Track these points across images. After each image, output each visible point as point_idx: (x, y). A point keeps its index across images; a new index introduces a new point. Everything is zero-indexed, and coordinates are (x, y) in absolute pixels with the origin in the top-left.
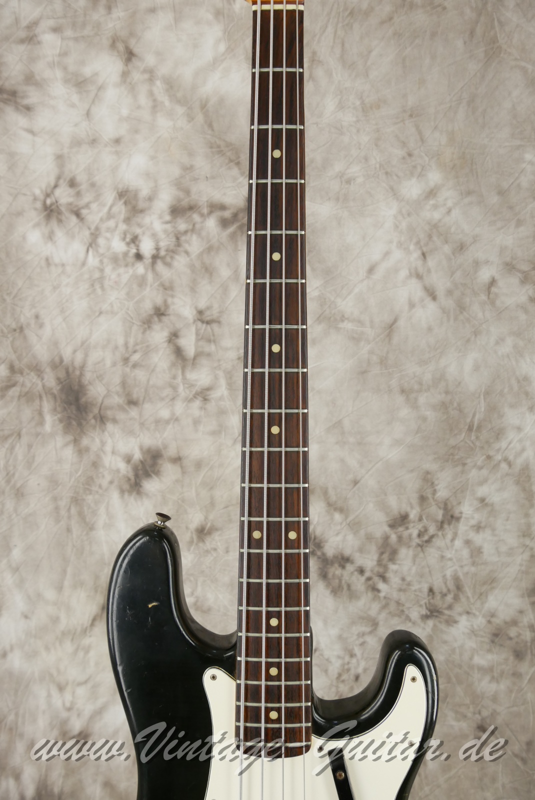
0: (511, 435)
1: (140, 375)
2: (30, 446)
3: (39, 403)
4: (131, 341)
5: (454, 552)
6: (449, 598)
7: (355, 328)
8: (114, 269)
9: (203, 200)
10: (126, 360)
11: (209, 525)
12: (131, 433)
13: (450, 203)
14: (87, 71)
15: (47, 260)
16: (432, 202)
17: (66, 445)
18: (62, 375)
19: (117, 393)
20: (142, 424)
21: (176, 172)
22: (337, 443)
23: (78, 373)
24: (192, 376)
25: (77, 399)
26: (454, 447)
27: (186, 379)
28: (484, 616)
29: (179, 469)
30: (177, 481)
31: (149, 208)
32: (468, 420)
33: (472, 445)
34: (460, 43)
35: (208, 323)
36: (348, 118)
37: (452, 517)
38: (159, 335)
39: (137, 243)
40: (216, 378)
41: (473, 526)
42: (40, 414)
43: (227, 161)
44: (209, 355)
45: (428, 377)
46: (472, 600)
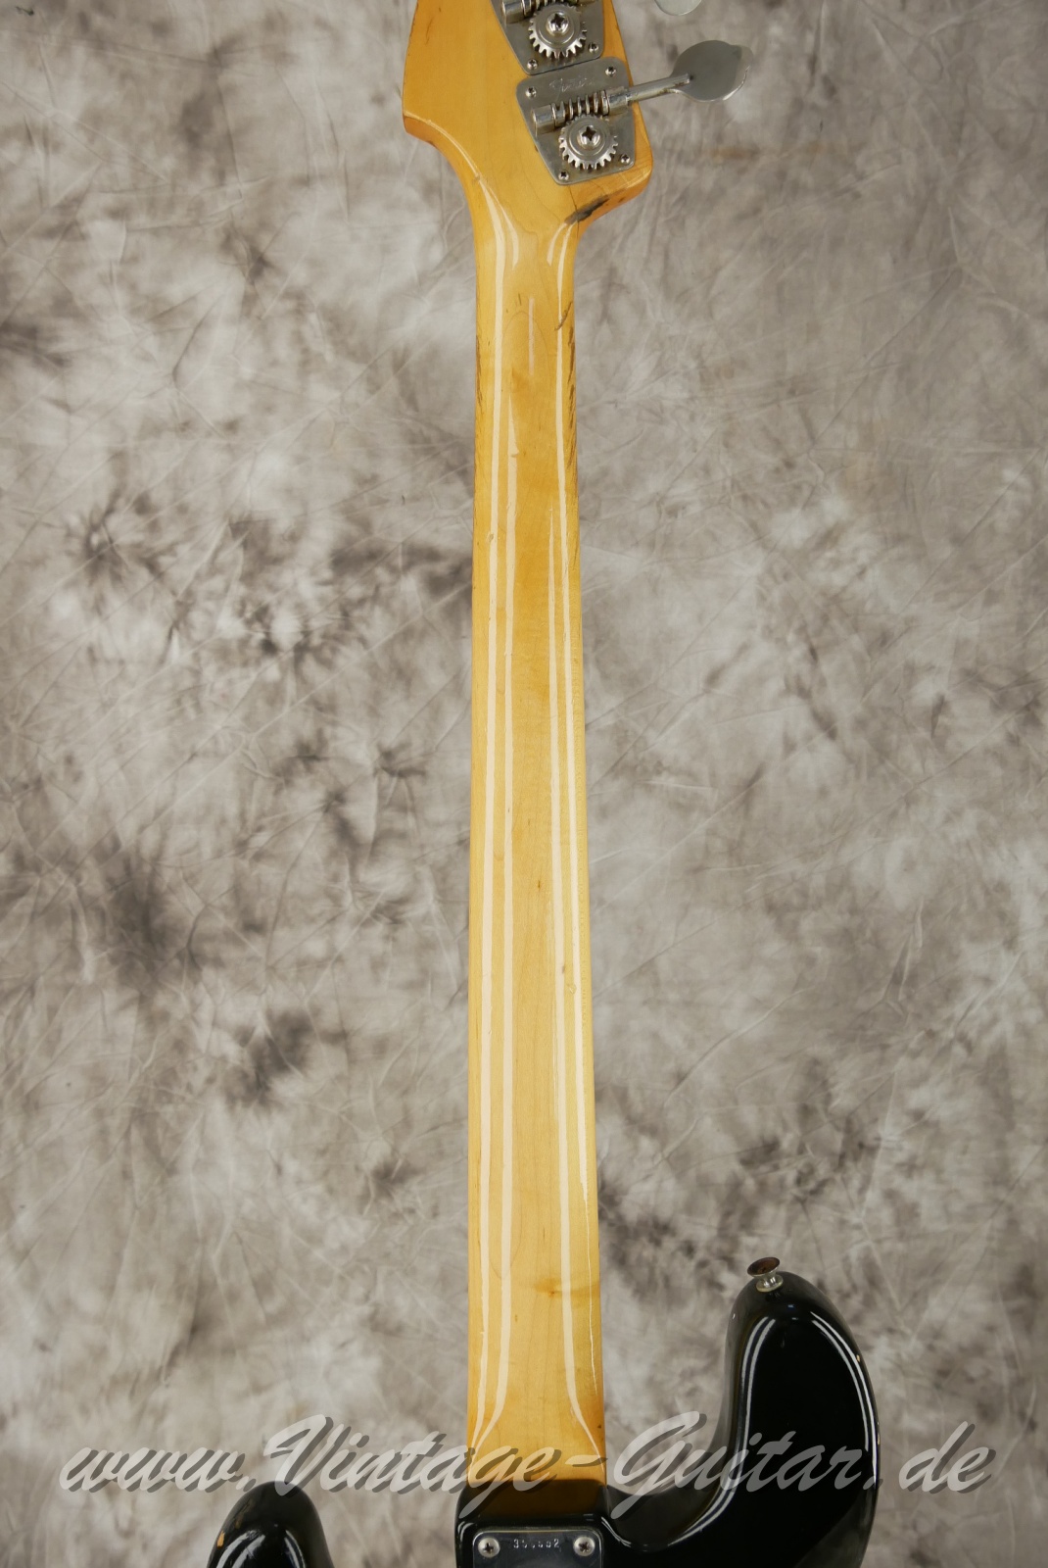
0: (973, 992)
1: (270, 874)
2: (52, 1011)
3: (70, 927)
4: (253, 809)
5: (863, 1213)
6: (855, 1302)
7: (683, 787)
8: (221, 670)
9: (396, 541)
11: (400, 1163)
12: (250, 985)
13: (863, 557)
14: (176, 292)
15: (91, 650)
16: (829, 554)
17: (124, 1007)
18: (118, 872)
19: (224, 909)
20: (272, 969)
21: (345, 486)
22: (645, 1003)
23: (147, 869)
24: (370, 876)
25: (146, 920)
26: (865, 1014)
27: (358, 882)
28: (921, 1337)
29: (344, 1056)
30: (339, 1078)
31: (291, 555)
32: (893, 963)
33: (899, 1011)
34: (885, 262)
35: (402, 774)
36: (674, 392)
37: (861, 1146)
38: (306, 798)
39: (267, 620)
40: (416, 879)
41: (900, 1165)
42: (73, 946)
43: (442, 468)
44: (402, 836)
45: (818, 882)
46: (898, 1306)
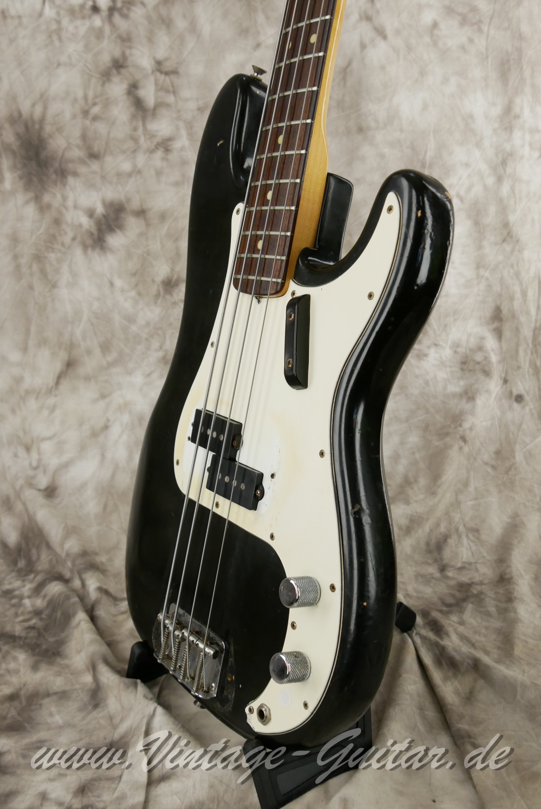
0: (460, 171)
1: (101, 128)
4: (91, 95)
8: (71, 21)
11: (175, 277)
12: (91, 186)
15: (3, 12)
17: (27, 202)
18: (21, 129)
19: (78, 146)
20: (103, 177)
23: (37, 126)
24: (153, 126)
25: (37, 154)
27: (147, 130)
28: (450, 347)
29: (144, 222)
30: (141, 234)
35: (167, 74)
38: (117, 88)
40: (178, 128)
44: (168, 105)
46: (438, 332)
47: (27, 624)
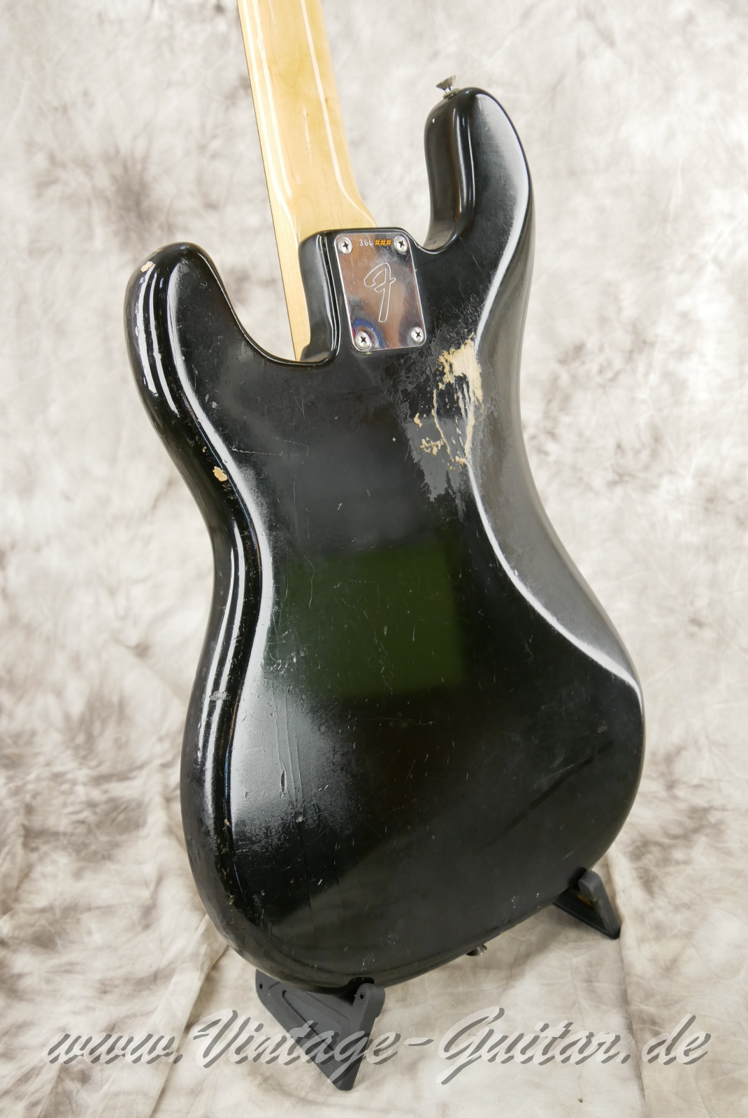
0: (720, 226)
1: (222, 168)
2: (74, 268)
3: (87, 211)
4: (210, 124)
5: (647, 391)
6: (645, 456)
8: (187, 25)
10: (202, 148)
15: (100, 16)
18: (118, 171)
19: (191, 193)
20: (223, 235)
23: (139, 167)
26: (643, 247)
28: (693, 476)
29: (274, 294)
30: (271, 311)
32: (662, 209)
33: (668, 241)
37: (644, 342)
38: (246, 115)
41: (673, 353)
42: (89, 225)
46: (676, 455)
47: (75, 817)
